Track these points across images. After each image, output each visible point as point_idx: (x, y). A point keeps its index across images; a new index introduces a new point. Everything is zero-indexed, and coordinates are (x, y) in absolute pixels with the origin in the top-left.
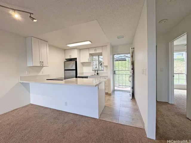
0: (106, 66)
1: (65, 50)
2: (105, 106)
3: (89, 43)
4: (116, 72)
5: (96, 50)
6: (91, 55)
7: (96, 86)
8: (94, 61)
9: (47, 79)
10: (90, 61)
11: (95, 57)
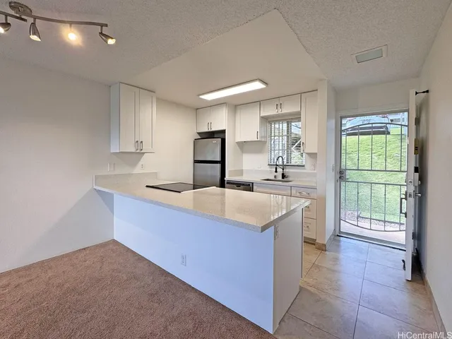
0: (313, 156)
1: (199, 110)
2: (301, 289)
3: (257, 85)
4: (349, 174)
5: (279, 106)
6: (267, 120)
7: (264, 228)
8: (275, 136)
9: (147, 186)
10: (262, 137)
11: (277, 126)
